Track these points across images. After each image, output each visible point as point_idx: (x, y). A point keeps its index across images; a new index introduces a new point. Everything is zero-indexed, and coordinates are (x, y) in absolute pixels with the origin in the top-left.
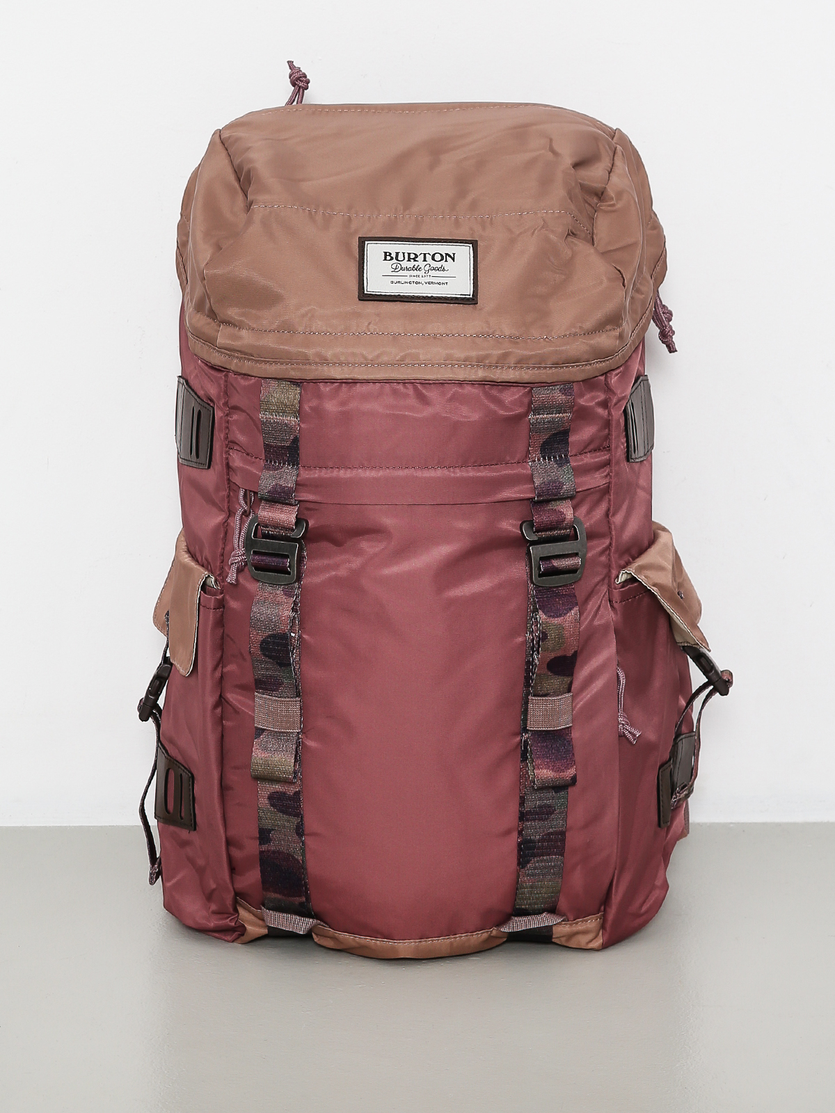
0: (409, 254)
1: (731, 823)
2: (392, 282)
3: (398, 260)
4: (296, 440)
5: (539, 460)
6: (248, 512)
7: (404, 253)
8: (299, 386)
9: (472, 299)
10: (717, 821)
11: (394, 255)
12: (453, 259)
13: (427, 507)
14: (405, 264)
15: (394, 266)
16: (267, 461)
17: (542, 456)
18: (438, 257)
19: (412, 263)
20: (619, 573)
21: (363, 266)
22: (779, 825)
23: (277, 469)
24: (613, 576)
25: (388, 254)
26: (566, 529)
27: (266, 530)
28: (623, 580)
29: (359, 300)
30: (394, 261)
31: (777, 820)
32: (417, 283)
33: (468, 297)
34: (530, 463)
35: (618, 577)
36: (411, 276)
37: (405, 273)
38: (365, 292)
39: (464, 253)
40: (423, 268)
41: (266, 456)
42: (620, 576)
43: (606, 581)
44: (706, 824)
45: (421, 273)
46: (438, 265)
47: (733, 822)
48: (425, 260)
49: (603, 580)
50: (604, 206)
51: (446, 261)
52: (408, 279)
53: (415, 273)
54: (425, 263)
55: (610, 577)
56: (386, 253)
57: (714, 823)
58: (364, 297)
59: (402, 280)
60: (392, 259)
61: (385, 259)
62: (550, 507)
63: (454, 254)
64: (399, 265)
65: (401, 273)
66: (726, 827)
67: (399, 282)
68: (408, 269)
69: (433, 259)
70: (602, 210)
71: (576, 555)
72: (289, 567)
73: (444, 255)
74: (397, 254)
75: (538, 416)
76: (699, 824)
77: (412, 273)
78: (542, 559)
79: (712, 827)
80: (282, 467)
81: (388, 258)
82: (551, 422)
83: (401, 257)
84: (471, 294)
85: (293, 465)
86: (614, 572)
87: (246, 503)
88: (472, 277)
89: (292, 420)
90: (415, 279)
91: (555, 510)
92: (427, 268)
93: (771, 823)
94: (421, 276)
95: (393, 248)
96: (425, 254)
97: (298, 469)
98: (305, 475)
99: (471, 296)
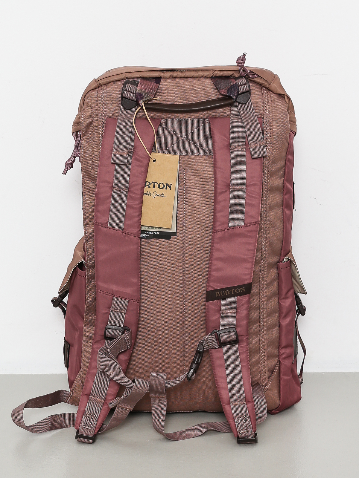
1: (323, 373)
10: (316, 372)
22: (344, 373)
31: (343, 371)
44: (312, 373)
47: (324, 372)
57: (315, 373)
66: (321, 374)
76: (309, 373)
79: (314, 374)
93: (341, 373)
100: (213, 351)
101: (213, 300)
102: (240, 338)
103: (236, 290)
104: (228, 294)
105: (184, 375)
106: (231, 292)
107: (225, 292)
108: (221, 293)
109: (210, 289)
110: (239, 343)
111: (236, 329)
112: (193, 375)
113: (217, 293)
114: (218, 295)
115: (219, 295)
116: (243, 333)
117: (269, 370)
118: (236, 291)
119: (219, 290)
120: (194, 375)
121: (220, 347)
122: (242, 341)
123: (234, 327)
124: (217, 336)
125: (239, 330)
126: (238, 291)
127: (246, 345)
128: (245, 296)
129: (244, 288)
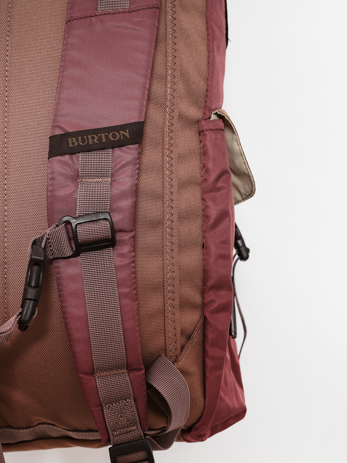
100: (61, 263)
101: (62, 154)
102: (119, 236)
103: (111, 134)
104: (93, 142)
105: (14, 317)
106: (100, 139)
107: (88, 138)
108: (80, 140)
109: (58, 132)
110: (116, 247)
111: (110, 216)
112: (34, 313)
113: (72, 140)
114: (73, 144)
115: (76, 144)
116: (125, 225)
117: (182, 332)
118: (110, 137)
119: (76, 134)
120: (36, 312)
121: (76, 254)
122: (123, 242)
123: (108, 212)
124: (70, 231)
125: (116, 218)
126: (114, 136)
127: (130, 252)
128: (129, 148)
129: (127, 131)
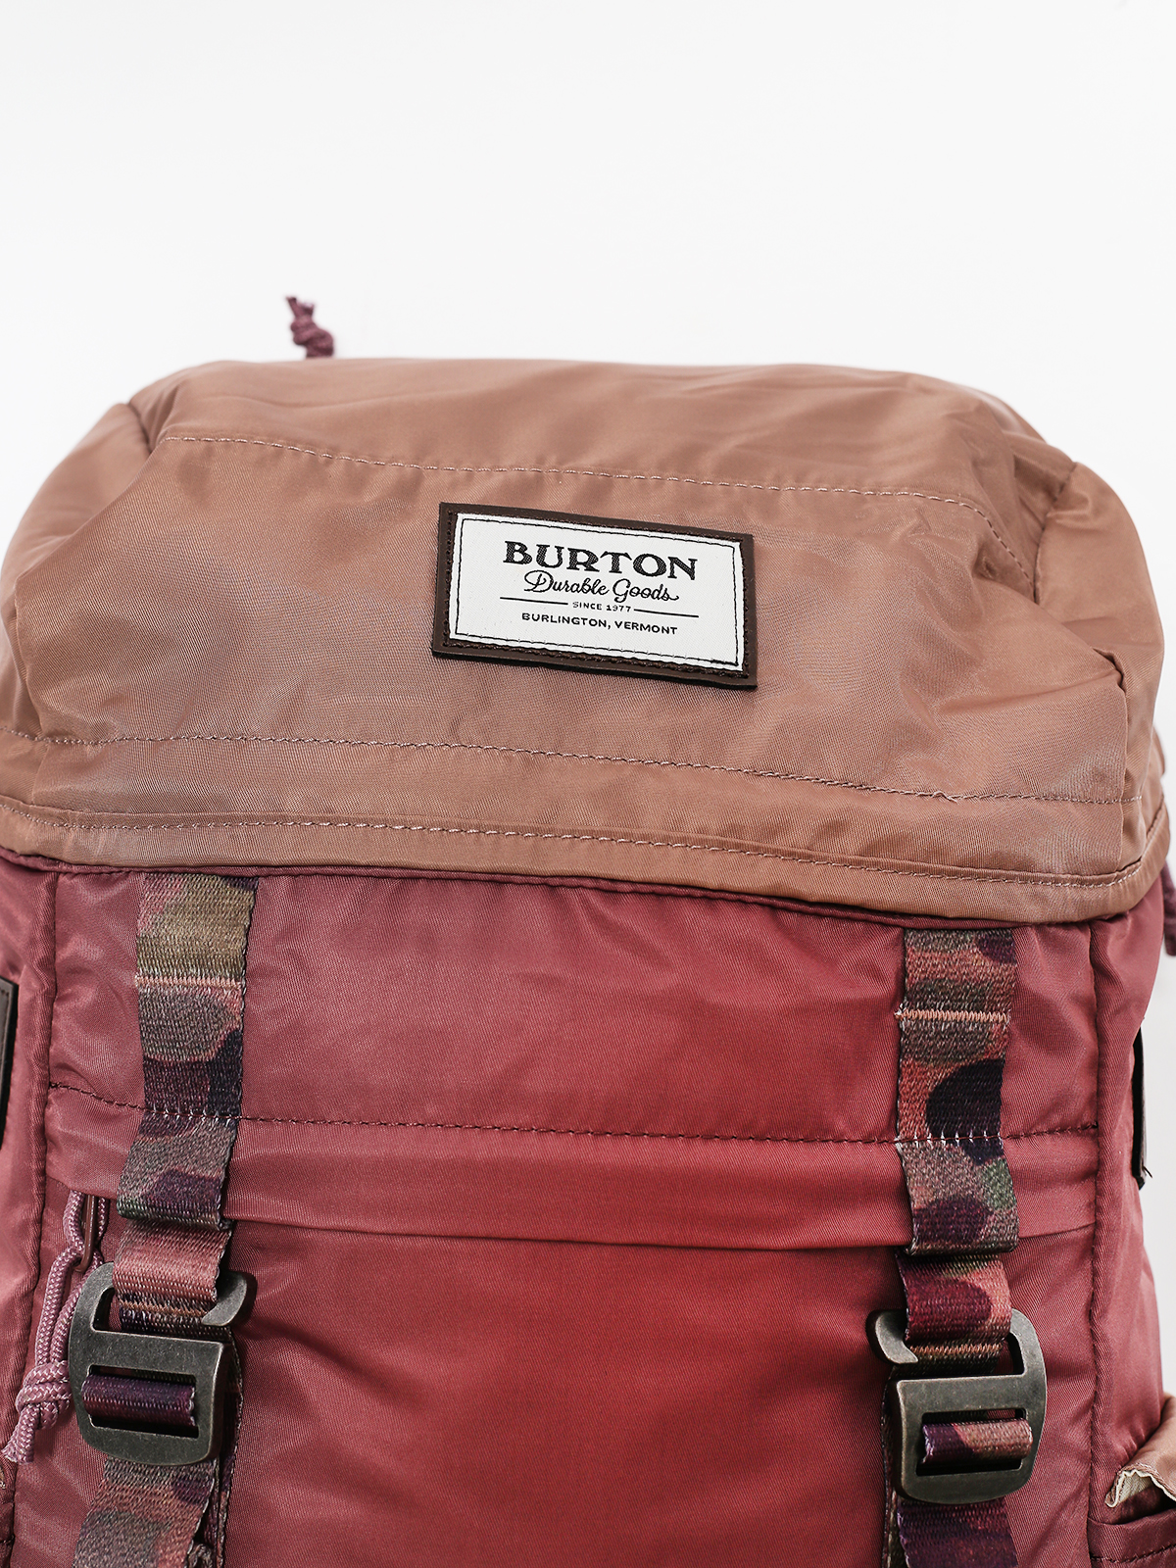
0: (574, 552)
2: (526, 617)
3: (544, 564)
4: (234, 1041)
5: (922, 1139)
6: (84, 1263)
7: (559, 549)
8: (247, 888)
9: (743, 676)
11: (533, 552)
12: (691, 572)
13: (606, 1252)
14: (562, 574)
15: (533, 578)
16: (149, 1109)
17: (931, 1131)
18: (650, 565)
19: (579, 576)
20: (1117, 1476)
21: (449, 573)
23: (175, 1131)
24: (1100, 1485)
25: (517, 547)
26: (989, 1340)
27: (132, 1308)
28: (1124, 1497)
29: (435, 654)
30: (534, 565)
32: (594, 623)
33: (732, 668)
34: (899, 1146)
35: (1111, 1487)
36: (576, 605)
37: (561, 596)
38: (452, 636)
39: (720, 562)
40: (610, 587)
41: (148, 1096)
42: (1118, 1487)
43: (1084, 1499)
45: (608, 599)
46: (653, 583)
48: (615, 569)
49: (1076, 1495)
50: (1066, 517)
51: (672, 576)
52: (569, 612)
53: (589, 598)
54: (616, 577)
55: (1092, 1491)
56: (511, 545)
58: (448, 648)
59: (555, 611)
60: (527, 560)
61: (510, 560)
62: (951, 1274)
63: (693, 561)
64: (544, 575)
65: (552, 595)
67: (544, 618)
68: (568, 588)
69: (638, 568)
70: (1060, 526)
71: (1019, 1414)
72: (194, 1413)
73: (668, 562)
74: (543, 549)
75: (921, 1013)
77: (582, 597)
78: (930, 1419)
80: (192, 1125)
81: (518, 557)
82: (957, 1031)
83: (551, 557)
84: (740, 662)
85: (222, 1119)
86: (1102, 1476)
87: (82, 1233)
88: (741, 622)
89: (225, 988)
90: (590, 614)
91: (964, 1283)
92: (622, 588)
94: (604, 607)
95: (531, 534)
96: (616, 556)
97: (236, 1126)
98: (255, 1143)
99: (740, 668)
